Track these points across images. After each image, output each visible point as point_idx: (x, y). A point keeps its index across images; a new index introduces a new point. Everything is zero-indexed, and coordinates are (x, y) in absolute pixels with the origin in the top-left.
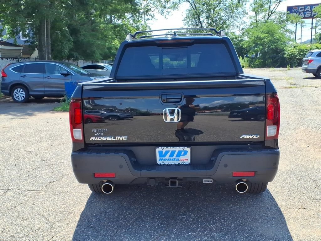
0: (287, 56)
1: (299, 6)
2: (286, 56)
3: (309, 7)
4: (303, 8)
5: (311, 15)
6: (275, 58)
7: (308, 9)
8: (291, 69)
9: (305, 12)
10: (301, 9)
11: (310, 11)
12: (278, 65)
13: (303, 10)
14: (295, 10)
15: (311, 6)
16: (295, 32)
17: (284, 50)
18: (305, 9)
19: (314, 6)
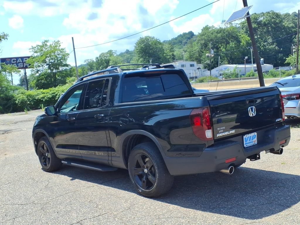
0: (19, 102)
1: (11, 58)
2: (17, 102)
3: (20, 59)
4: (15, 59)
5: (23, 66)
6: (6, 104)
7: (20, 60)
8: (28, 112)
9: (18, 63)
10: (14, 61)
11: (21, 63)
12: (11, 110)
13: (15, 62)
14: (8, 61)
15: (22, 58)
16: (11, 80)
17: (14, 97)
18: (17, 61)
19: (24, 59)
